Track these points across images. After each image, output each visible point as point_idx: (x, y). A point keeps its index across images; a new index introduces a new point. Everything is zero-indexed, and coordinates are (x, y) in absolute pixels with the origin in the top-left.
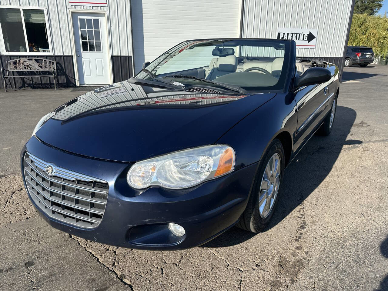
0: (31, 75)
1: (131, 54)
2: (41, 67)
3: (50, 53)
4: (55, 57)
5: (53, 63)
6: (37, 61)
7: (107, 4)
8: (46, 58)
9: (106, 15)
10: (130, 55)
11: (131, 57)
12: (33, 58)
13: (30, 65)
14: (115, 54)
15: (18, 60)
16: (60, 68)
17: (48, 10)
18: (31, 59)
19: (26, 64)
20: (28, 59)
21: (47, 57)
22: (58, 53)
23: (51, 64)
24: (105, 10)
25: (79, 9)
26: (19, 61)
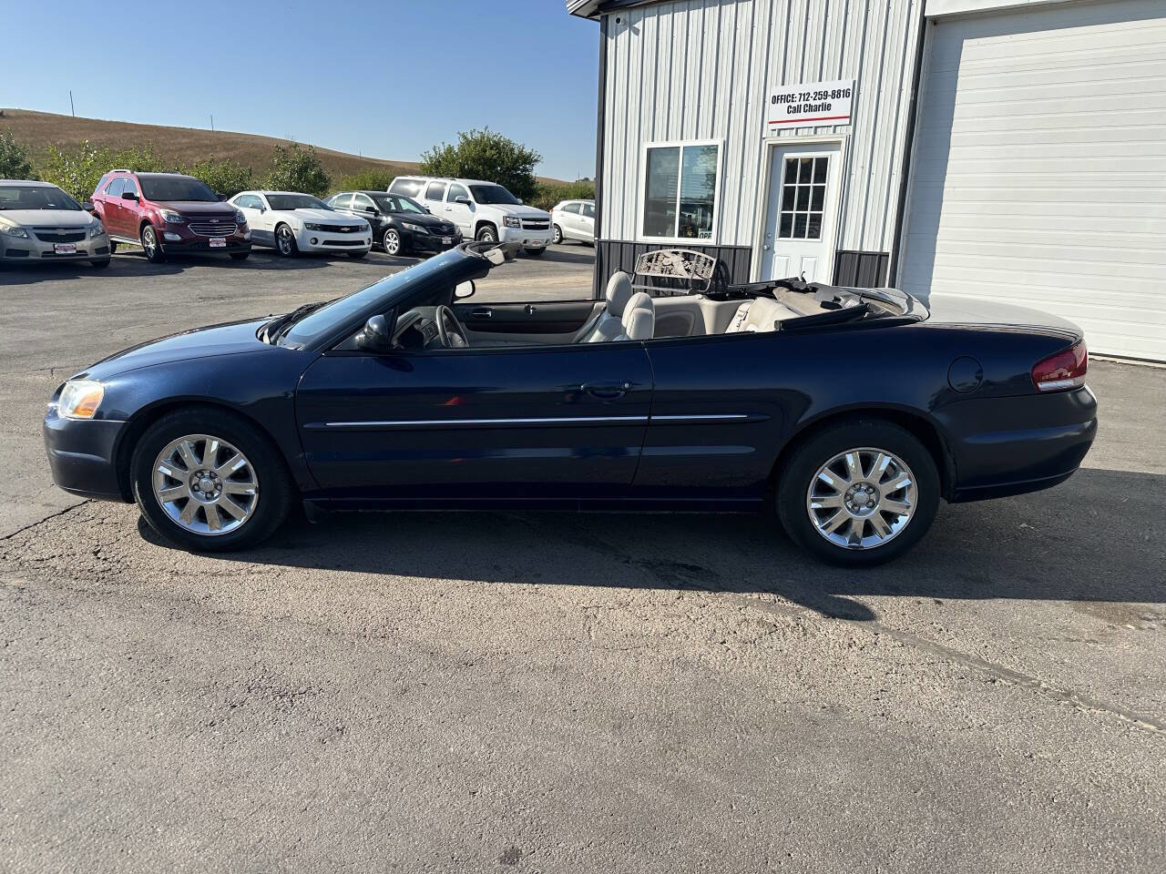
0: (673, 288)
1: (888, 248)
2: (688, 270)
3: (711, 242)
4: (718, 250)
5: (711, 262)
6: (687, 257)
7: (850, 117)
8: (704, 253)
9: (843, 145)
10: (885, 250)
11: (887, 255)
12: (681, 251)
13: (672, 264)
14: (848, 247)
15: (656, 252)
16: (724, 274)
17: (726, 144)
18: (677, 253)
19: (666, 262)
20: (673, 253)
21: (704, 249)
22: (728, 241)
23: (708, 264)
24: (842, 134)
25: (787, 138)
26: (658, 255)
